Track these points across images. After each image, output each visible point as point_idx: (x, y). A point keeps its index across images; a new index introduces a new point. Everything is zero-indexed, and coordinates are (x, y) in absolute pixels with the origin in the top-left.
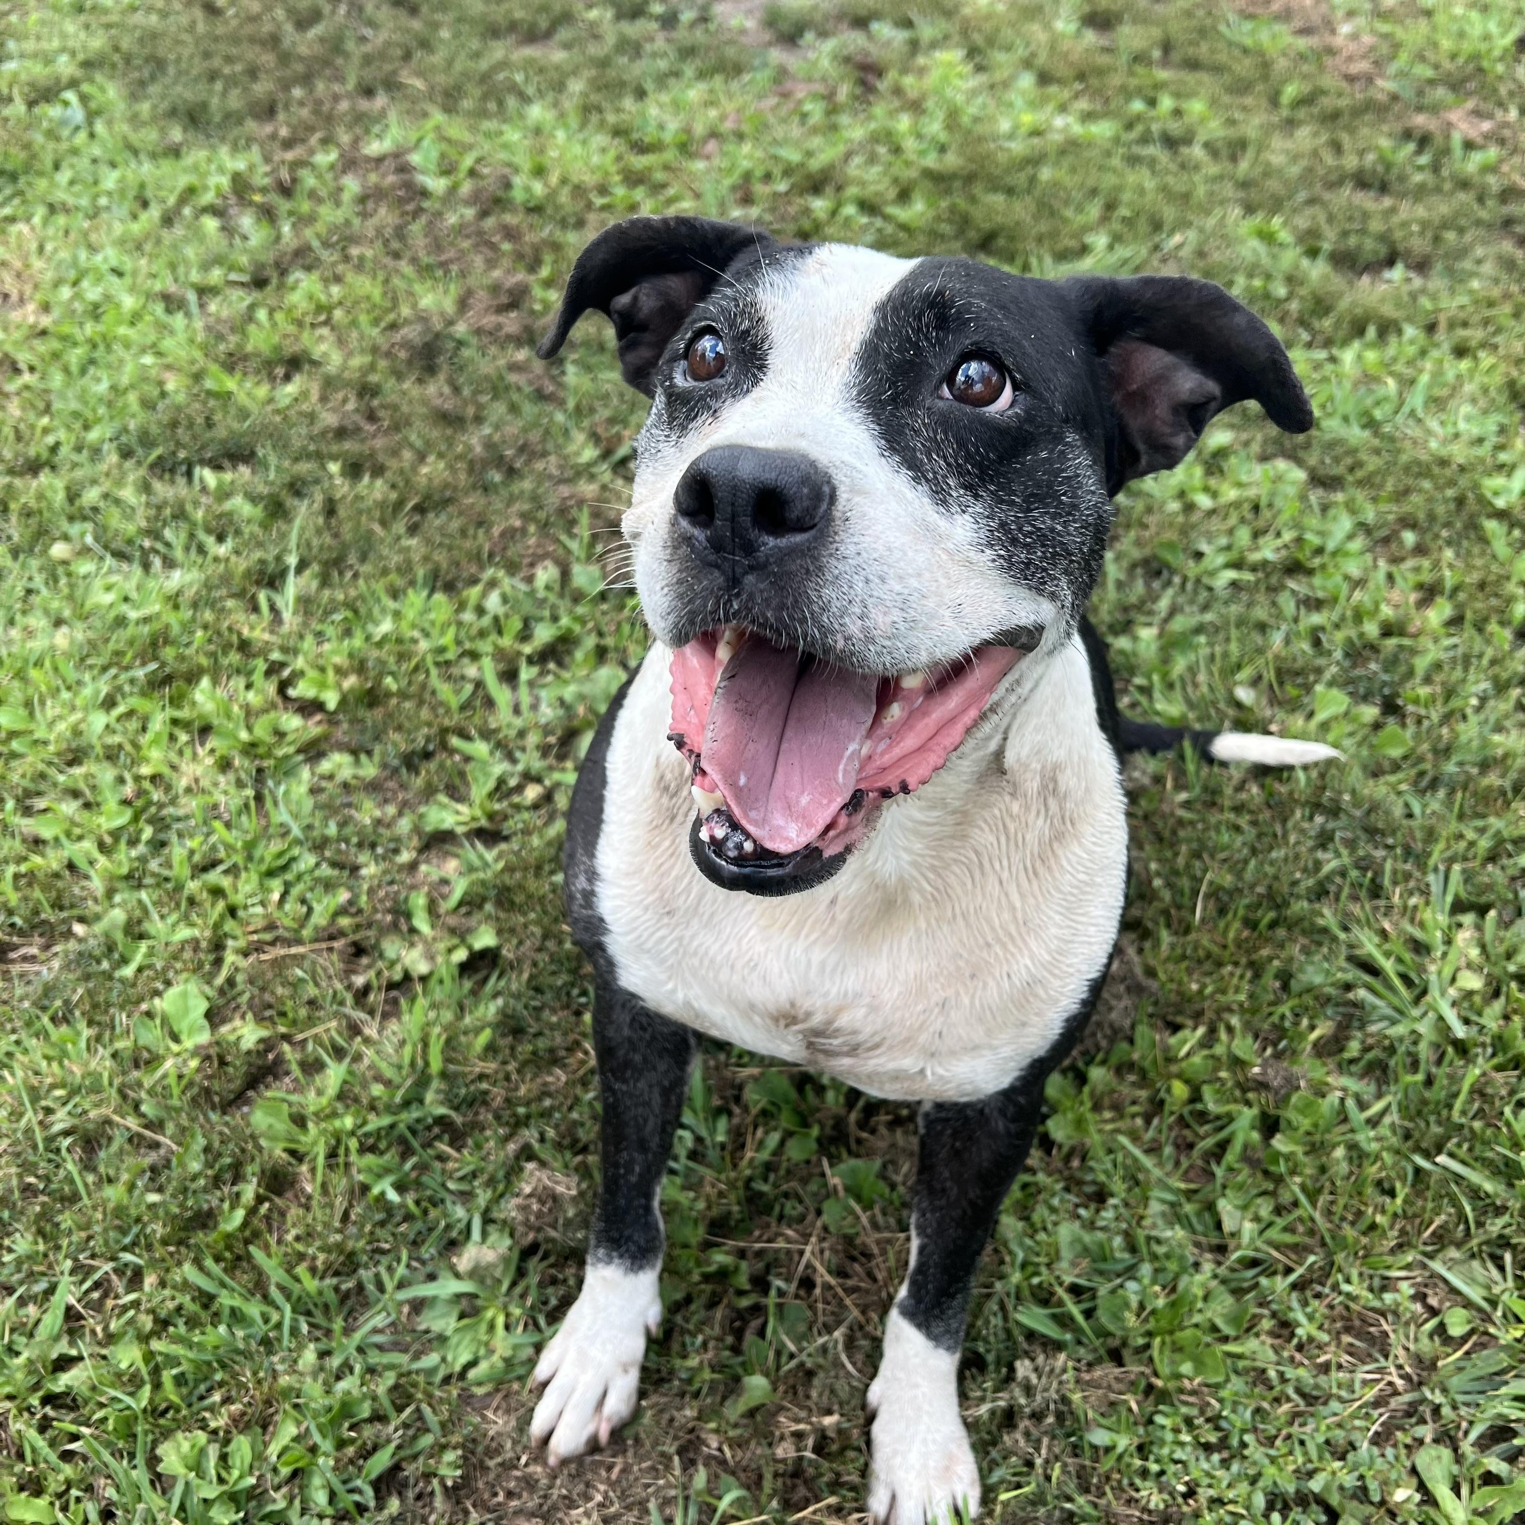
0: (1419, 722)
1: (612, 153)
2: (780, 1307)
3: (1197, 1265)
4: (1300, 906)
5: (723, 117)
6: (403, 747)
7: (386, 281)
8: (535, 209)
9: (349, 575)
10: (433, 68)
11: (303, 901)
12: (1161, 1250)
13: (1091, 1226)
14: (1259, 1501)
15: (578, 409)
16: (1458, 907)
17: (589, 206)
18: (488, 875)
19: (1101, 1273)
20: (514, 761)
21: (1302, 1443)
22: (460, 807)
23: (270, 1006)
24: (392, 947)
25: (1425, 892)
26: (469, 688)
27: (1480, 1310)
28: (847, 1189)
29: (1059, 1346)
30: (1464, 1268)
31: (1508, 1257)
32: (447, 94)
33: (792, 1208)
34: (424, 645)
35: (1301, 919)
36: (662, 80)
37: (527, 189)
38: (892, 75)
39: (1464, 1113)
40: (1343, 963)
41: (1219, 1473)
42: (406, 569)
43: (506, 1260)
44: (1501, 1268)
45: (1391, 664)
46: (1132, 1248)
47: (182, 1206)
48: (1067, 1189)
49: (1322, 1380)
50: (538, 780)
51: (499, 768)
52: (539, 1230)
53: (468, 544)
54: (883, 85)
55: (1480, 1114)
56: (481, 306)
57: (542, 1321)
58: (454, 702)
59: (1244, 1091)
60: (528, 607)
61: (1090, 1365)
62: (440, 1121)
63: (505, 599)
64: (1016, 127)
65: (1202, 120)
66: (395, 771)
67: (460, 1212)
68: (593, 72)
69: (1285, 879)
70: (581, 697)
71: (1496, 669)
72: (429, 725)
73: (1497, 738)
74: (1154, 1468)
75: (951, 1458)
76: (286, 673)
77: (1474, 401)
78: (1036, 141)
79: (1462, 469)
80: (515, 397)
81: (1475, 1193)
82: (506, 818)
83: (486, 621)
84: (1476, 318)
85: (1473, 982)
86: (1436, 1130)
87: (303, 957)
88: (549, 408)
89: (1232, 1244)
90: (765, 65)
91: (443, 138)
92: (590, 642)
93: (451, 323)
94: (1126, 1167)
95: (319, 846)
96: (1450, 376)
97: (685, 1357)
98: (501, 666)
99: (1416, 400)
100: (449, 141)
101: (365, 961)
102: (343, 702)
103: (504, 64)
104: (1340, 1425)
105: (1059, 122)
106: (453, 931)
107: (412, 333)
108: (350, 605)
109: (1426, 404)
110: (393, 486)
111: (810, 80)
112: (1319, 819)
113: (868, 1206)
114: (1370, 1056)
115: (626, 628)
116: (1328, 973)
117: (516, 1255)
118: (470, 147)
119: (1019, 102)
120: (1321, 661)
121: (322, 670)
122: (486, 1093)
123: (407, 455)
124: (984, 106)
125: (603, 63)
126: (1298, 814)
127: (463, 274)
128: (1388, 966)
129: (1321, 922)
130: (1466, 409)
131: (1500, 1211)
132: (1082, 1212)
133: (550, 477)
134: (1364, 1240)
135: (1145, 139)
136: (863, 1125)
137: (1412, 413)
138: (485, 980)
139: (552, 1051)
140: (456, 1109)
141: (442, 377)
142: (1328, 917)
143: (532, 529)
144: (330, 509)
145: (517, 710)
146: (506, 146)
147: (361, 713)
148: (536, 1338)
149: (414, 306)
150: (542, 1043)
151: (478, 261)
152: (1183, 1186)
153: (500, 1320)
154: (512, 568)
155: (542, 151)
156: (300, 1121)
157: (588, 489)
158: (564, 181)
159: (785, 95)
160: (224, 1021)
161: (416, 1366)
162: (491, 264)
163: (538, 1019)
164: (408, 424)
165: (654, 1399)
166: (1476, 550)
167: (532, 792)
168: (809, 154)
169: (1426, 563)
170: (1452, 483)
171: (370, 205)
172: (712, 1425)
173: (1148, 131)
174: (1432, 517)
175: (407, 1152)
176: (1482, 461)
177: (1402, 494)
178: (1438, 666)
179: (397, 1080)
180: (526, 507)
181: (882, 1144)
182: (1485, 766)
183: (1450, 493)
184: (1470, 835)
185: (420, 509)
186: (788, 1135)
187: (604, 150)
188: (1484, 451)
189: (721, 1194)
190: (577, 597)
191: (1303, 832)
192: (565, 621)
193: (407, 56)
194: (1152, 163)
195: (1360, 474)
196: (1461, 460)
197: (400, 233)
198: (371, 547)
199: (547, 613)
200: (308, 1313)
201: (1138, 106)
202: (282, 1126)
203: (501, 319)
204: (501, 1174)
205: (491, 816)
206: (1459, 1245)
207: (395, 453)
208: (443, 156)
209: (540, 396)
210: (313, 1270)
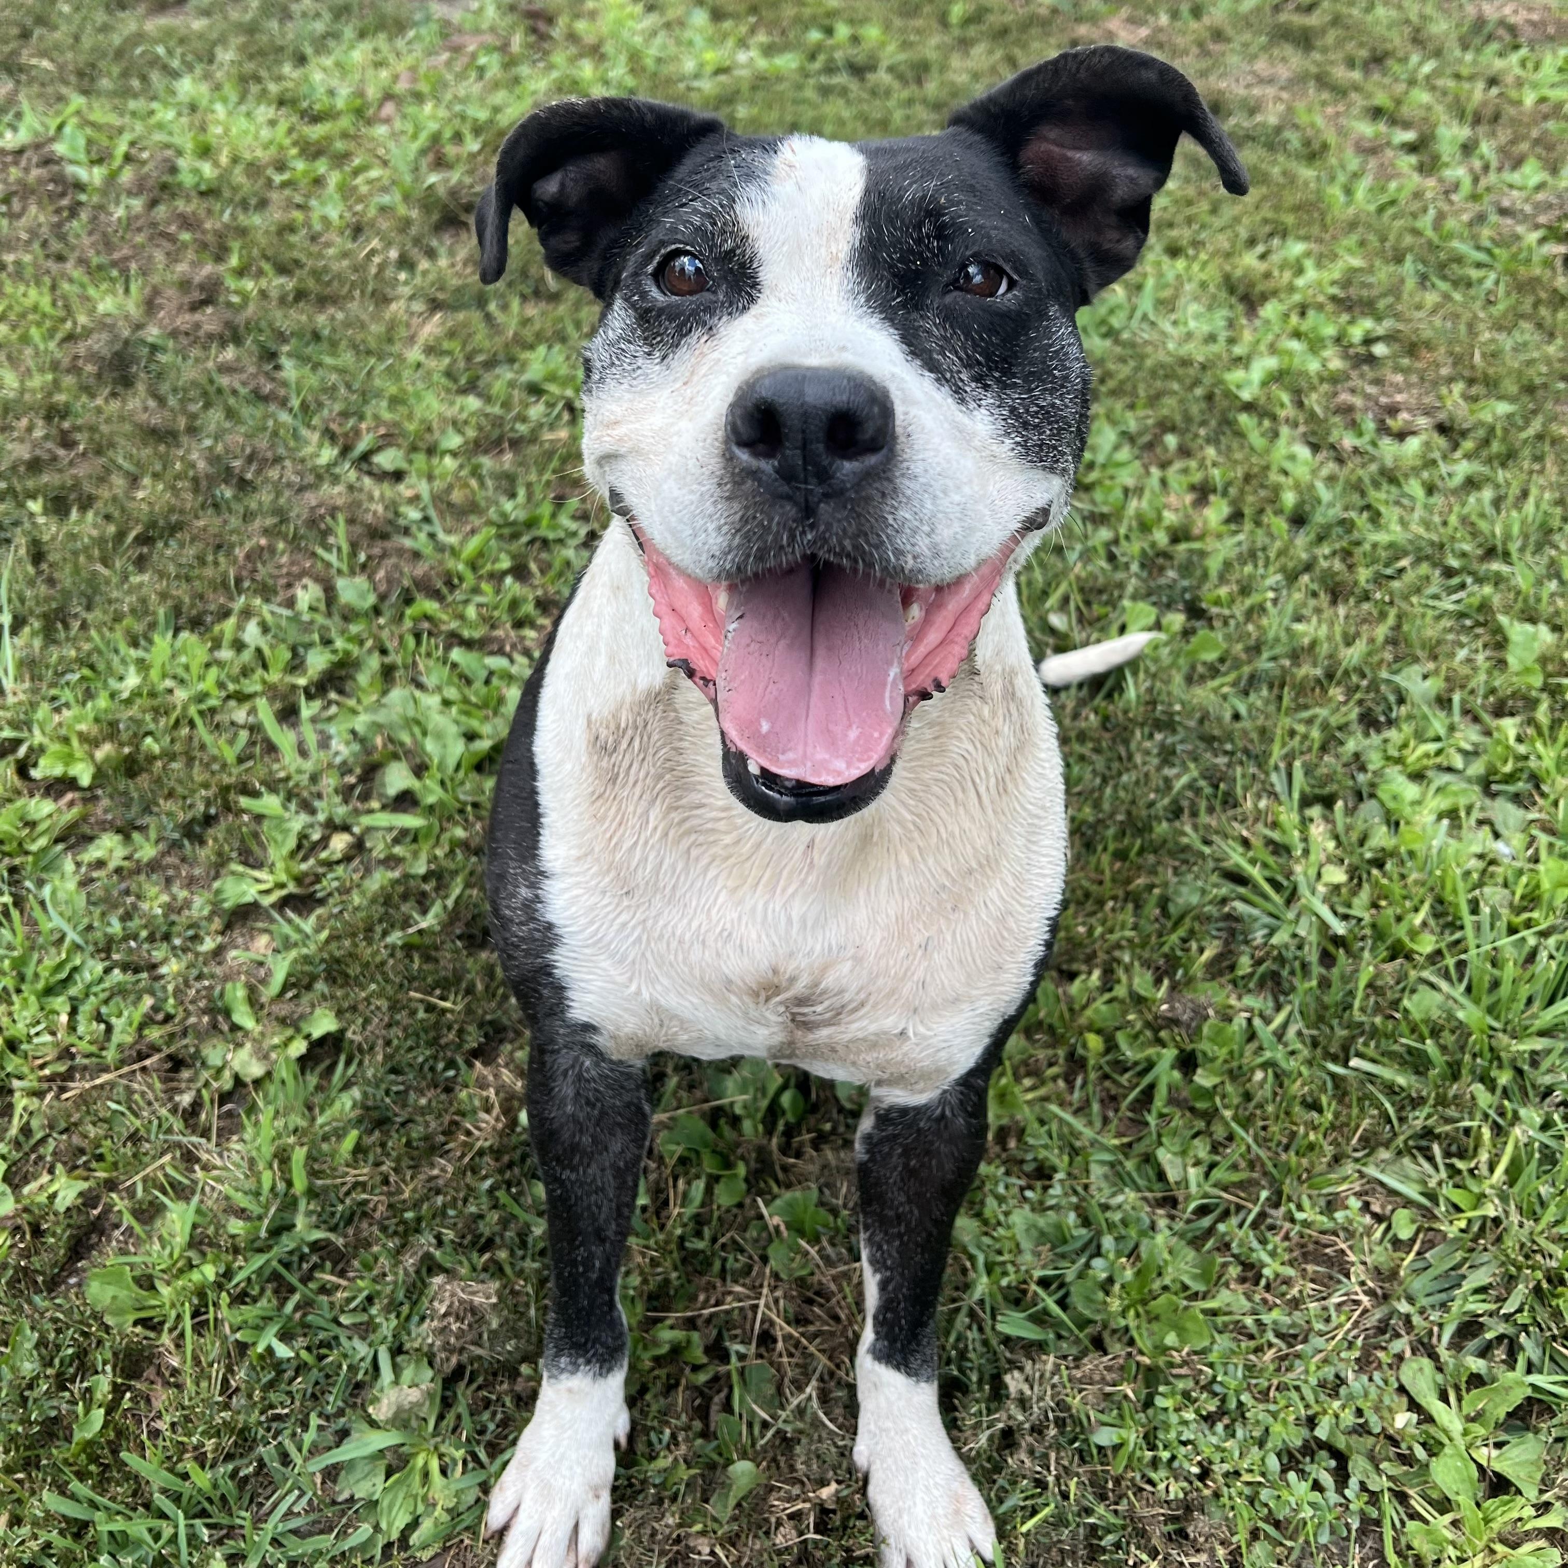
0: (1226, 623)
1: (283, 126)
2: (742, 1372)
3: (1153, 1227)
4: (1162, 828)
5: (396, 78)
6: (182, 817)
7: (53, 288)
8: (209, 193)
9: (76, 625)
10: (57, 47)
11: (99, 1018)
12: (1117, 1217)
13: (1040, 1208)
14: (1273, 1463)
15: (304, 406)
16: (1306, 802)
17: (269, 182)
18: (310, 949)
19: (1063, 1256)
20: (313, 812)
21: (1297, 1388)
22: (257, 874)
23: (82, 1152)
24: (214, 1053)
25: (1273, 795)
26: (244, 735)
27: (1420, 1206)
28: (788, 1226)
29: (1041, 1347)
30: (1396, 1168)
31: (1436, 1149)
32: (81, 74)
33: (736, 1262)
34: (181, 695)
35: (1165, 842)
36: (321, 44)
37: (196, 171)
38: (562, 21)
39: (1363, 1010)
40: (1215, 878)
41: (1227, 1445)
42: (142, 610)
43: (430, 1395)
44: (1431, 1159)
45: (1186, 569)
46: (1086, 1222)
47: (25, 1421)
48: (1008, 1173)
49: (1298, 1316)
50: (346, 828)
51: (298, 822)
52: (462, 1350)
53: (209, 572)
54: (557, 32)
55: (1378, 1009)
56: (174, 304)
57: (483, 1456)
58: (230, 755)
59: (1156, 1031)
60: (293, 635)
61: (1077, 1359)
62: (316, 1246)
63: (265, 628)
64: (701, 65)
65: (883, 45)
66: (175, 845)
67: (362, 1349)
68: (241, 39)
69: (1141, 803)
70: (377, 727)
71: (1283, 560)
72: (206, 786)
73: (1299, 627)
74: (1165, 1455)
75: (957, 1499)
76: (22, 751)
77: (1196, 299)
78: (723, 78)
79: (1204, 367)
80: (232, 401)
81: (1391, 1090)
82: (318, 879)
83: (247, 656)
84: (1180, 218)
85: (1336, 875)
86: (1342, 1033)
87: (112, 1085)
88: (272, 408)
89: (1180, 1195)
90: (428, 19)
91: (86, 123)
92: (374, 662)
93: (139, 327)
94: (1061, 1137)
95: (105, 949)
96: (1170, 276)
97: (652, 1458)
98: (278, 705)
99: (1146, 303)
100: (93, 125)
101: (186, 1074)
102: (100, 775)
103: (139, 37)
104: (1325, 1361)
105: (742, 57)
106: (283, 1021)
107: (99, 343)
108: (86, 662)
109: (1156, 308)
110: (108, 517)
111: (477, 31)
112: (1158, 737)
113: (815, 1240)
114: (1262, 969)
115: (411, 642)
116: (1203, 892)
117: (438, 1386)
118: (120, 131)
119: (698, 40)
120: (1120, 576)
121: (66, 740)
122: (365, 1202)
123: (118, 482)
124: (664, 47)
125: (251, 29)
126: (1138, 734)
127: (144, 272)
128: (1255, 872)
129: (1185, 840)
130: (1194, 308)
131: (1418, 1102)
132: (1029, 1194)
133: (289, 485)
134: (1305, 1162)
135: (830, 69)
136: (785, 1149)
137: (1145, 317)
138: (331, 1069)
139: (426, 1138)
140: (333, 1229)
141: (141, 387)
142: (1190, 837)
143: (281, 546)
144: (38, 555)
145: (303, 752)
146: (160, 126)
147: (122, 784)
148: (481, 1476)
149: (92, 311)
150: (416, 1132)
151: (159, 257)
152: (1116, 1142)
153: (434, 1465)
154: (266, 592)
155: (203, 129)
156: (147, 1283)
157: (334, 493)
158: (235, 160)
159: (457, 49)
160: (26, 1180)
161: (346, 1545)
162: (173, 258)
163: (404, 1106)
164: (112, 445)
165: (631, 1514)
166: (1235, 445)
167: (340, 843)
168: (496, 110)
169: (1193, 464)
170: (1197, 382)
171: (16, 205)
172: (698, 1527)
173: (831, 60)
174: (1188, 419)
175: (283, 1290)
176: (1219, 357)
177: (1154, 400)
178: (1227, 565)
179: (256, 1210)
180: (270, 521)
181: (814, 1168)
182: (1295, 656)
183: (1199, 392)
184: (1301, 729)
185: (144, 540)
186: (712, 1181)
187: (272, 123)
188: (1219, 347)
189: (654, 1263)
190: (349, 615)
191: (1147, 753)
192: (339, 644)
193: (25, 35)
194: (844, 92)
195: (1111, 384)
196: (1201, 359)
197: (58, 230)
198: (96, 590)
199: (316, 637)
200: (203, 1514)
201: (815, 36)
202: (127, 1293)
203: (197, 316)
204: (400, 1295)
205: (299, 880)
206: (1387, 1145)
207: (102, 480)
208: (90, 142)
209: (260, 397)
210: (201, 1460)
